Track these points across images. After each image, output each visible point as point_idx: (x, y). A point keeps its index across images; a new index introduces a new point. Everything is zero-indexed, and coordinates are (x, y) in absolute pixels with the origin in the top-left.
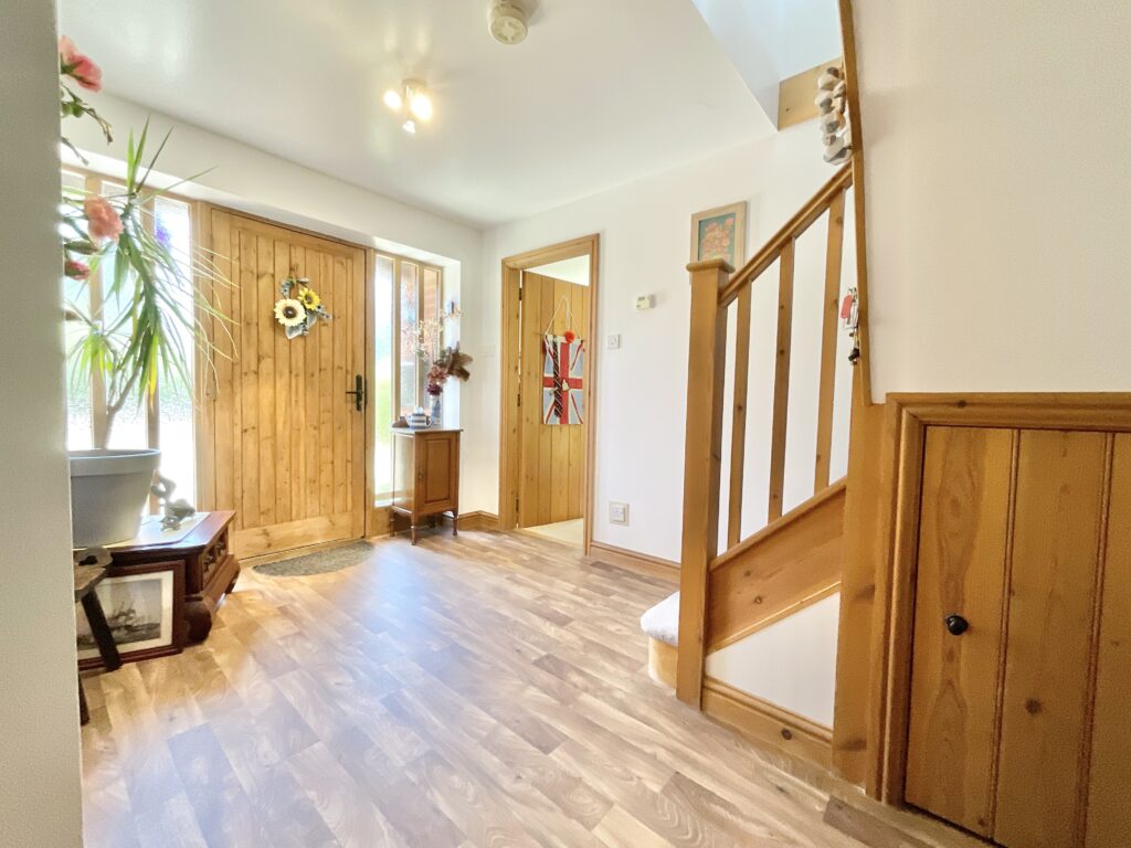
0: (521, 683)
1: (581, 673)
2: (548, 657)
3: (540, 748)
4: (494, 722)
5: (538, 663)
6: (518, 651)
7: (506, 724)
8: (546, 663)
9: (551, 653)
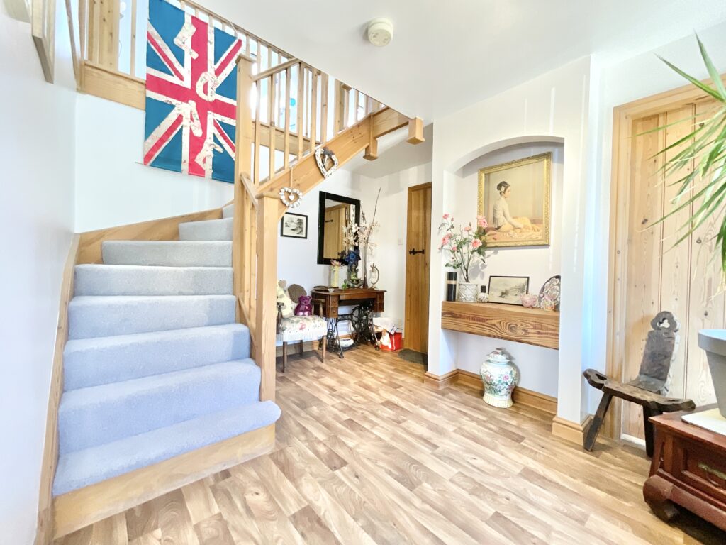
0: (357, 450)
1: (317, 453)
2: (335, 468)
3: (353, 421)
4: (373, 431)
5: (344, 463)
6: (357, 477)
7: (366, 430)
8: (337, 462)
9: (331, 471)
